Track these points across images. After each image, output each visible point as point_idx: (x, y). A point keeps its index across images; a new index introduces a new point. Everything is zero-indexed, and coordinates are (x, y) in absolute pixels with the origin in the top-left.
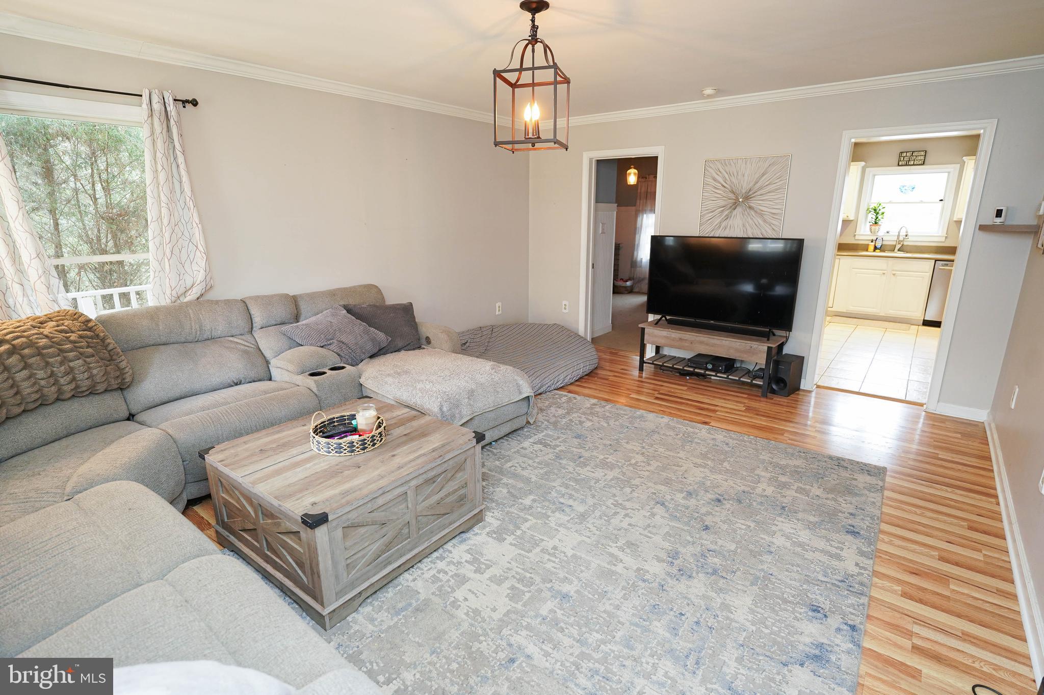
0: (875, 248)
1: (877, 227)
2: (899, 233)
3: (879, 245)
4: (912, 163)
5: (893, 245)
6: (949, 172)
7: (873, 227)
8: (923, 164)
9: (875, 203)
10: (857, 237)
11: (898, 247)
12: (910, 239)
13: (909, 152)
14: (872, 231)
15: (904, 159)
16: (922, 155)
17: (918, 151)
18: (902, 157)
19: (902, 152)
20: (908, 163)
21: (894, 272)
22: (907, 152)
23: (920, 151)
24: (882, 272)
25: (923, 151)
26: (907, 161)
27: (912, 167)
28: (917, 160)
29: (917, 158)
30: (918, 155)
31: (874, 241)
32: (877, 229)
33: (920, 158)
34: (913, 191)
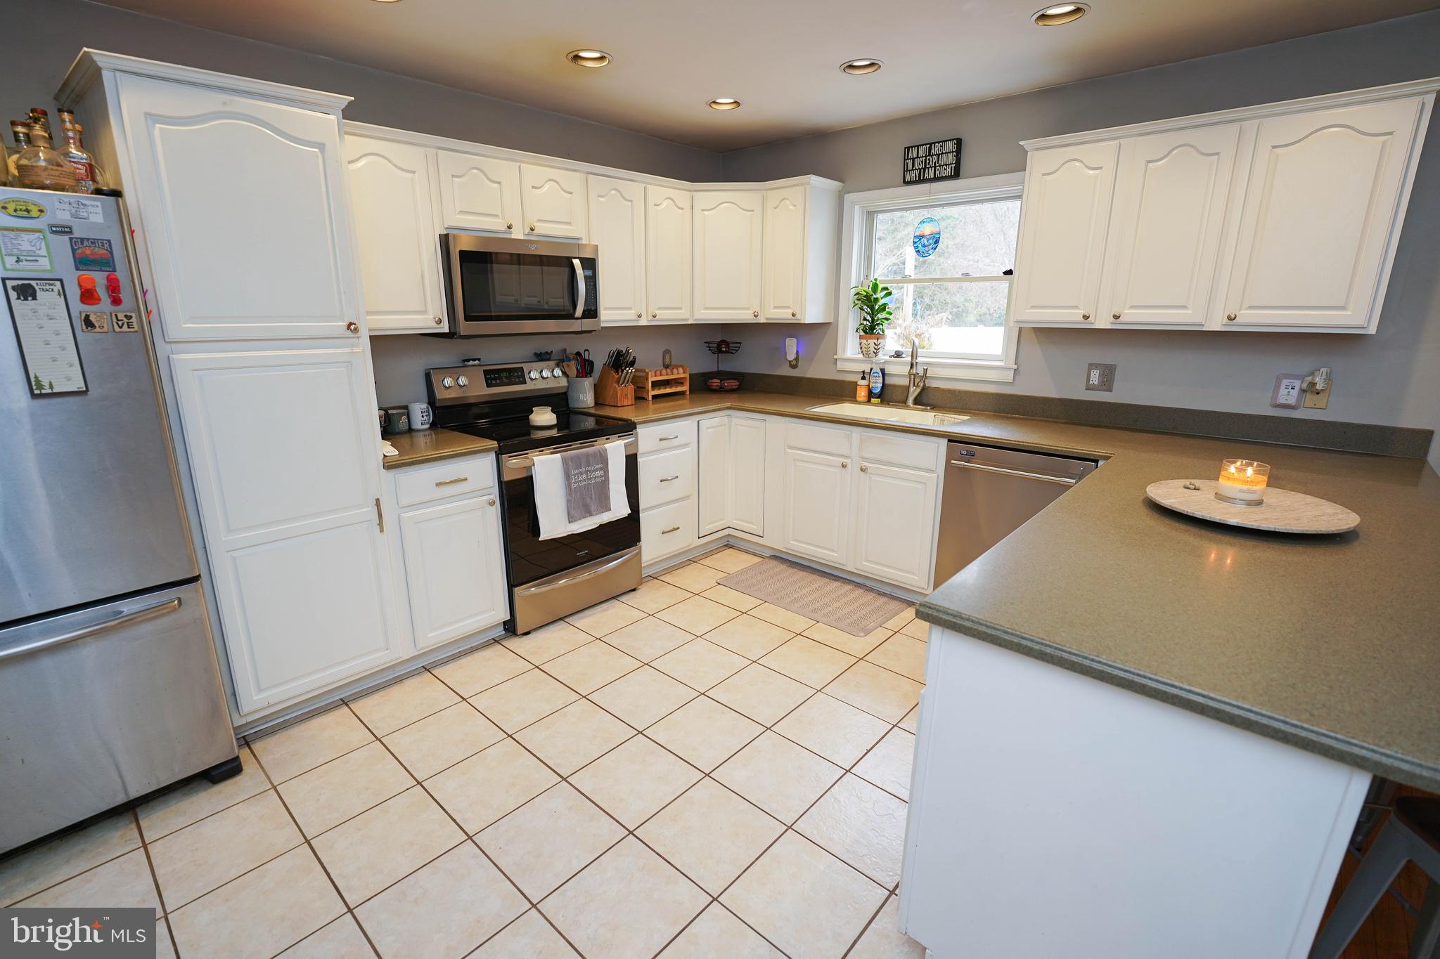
0: (871, 395)
2: (914, 357)
3: (877, 385)
4: (933, 174)
5: (904, 387)
7: (866, 342)
8: (956, 174)
10: (839, 365)
11: (914, 392)
13: (923, 145)
14: (864, 352)
15: (913, 166)
16: (950, 152)
17: (942, 142)
18: (910, 159)
19: (908, 148)
20: (924, 177)
21: (864, 464)
22: (918, 146)
23: (945, 141)
24: (842, 460)
25: (950, 140)
26: (920, 170)
27: (935, 185)
28: (940, 166)
29: (940, 162)
30: (942, 153)
31: (867, 376)
32: (872, 346)
33: (945, 159)
34: (935, 249)
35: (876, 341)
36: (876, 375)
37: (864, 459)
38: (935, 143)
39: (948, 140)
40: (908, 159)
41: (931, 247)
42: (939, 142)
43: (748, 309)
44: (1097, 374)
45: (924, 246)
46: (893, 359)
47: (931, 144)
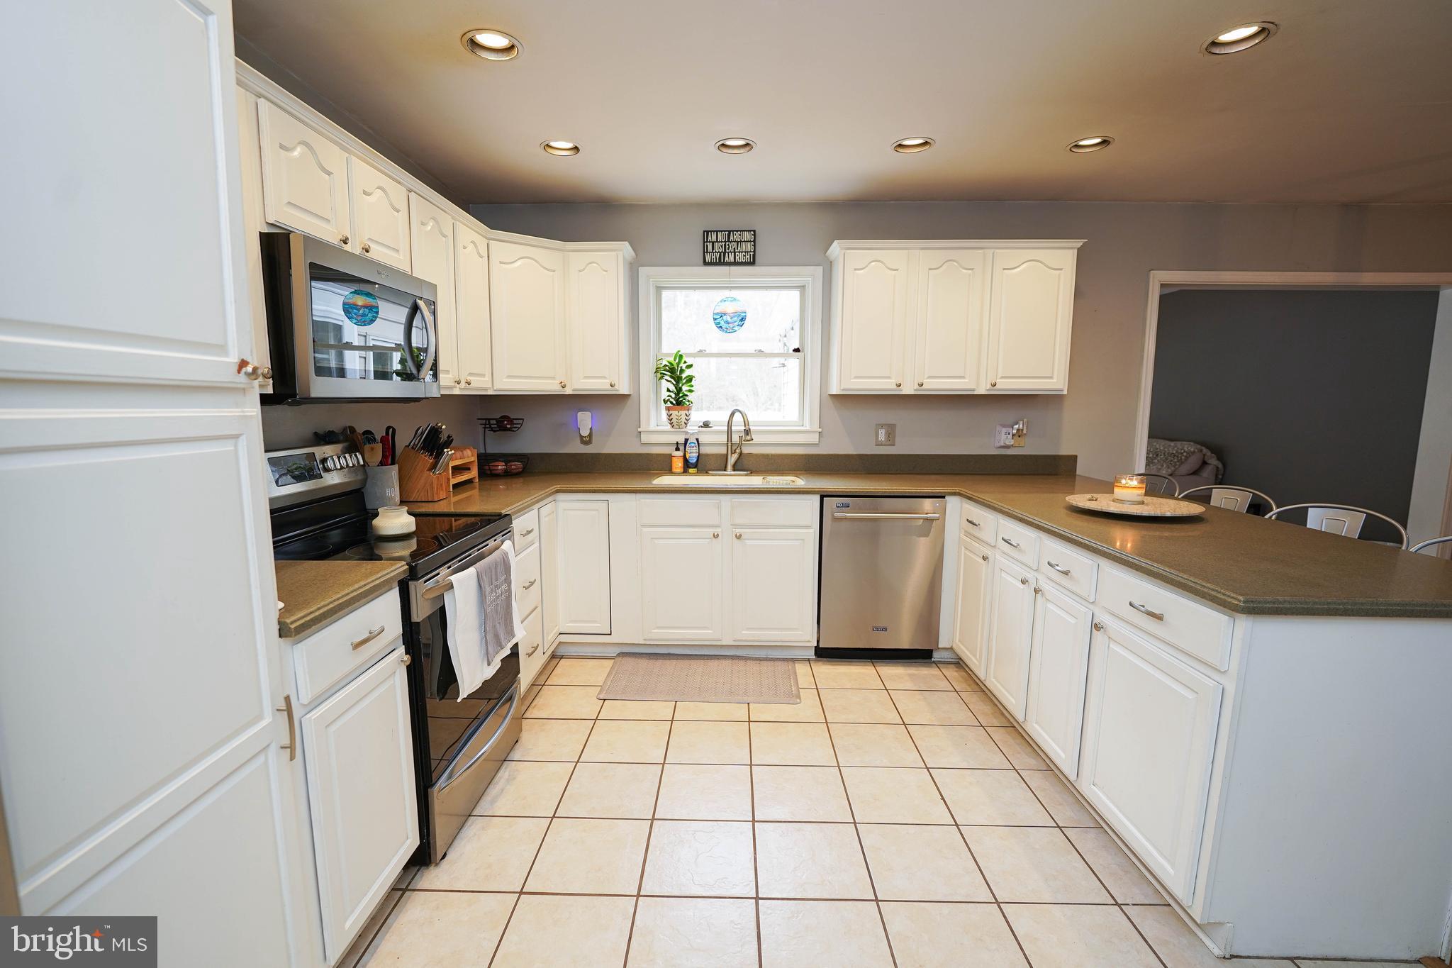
0: (687, 465)
1: (683, 413)
2: (729, 425)
3: (692, 456)
4: (731, 259)
5: (721, 455)
6: (802, 288)
7: (674, 413)
8: (752, 263)
9: (669, 355)
10: (644, 438)
11: (732, 459)
12: (757, 439)
13: (722, 231)
14: (675, 423)
15: (713, 249)
16: (748, 241)
17: (740, 231)
18: (710, 242)
19: (708, 232)
20: (724, 260)
21: (738, 531)
22: (717, 232)
23: (743, 231)
24: (712, 531)
25: (748, 231)
26: (720, 253)
27: (733, 268)
28: (739, 252)
29: (739, 248)
30: (741, 241)
31: (682, 448)
32: (684, 416)
33: (744, 247)
34: (741, 326)
35: (687, 412)
36: (693, 445)
37: (734, 525)
38: (733, 231)
39: (747, 231)
40: (707, 242)
41: (736, 324)
42: (737, 231)
43: (553, 378)
44: (883, 432)
45: (727, 323)
46: (701, 429)
47: (730, 232)
